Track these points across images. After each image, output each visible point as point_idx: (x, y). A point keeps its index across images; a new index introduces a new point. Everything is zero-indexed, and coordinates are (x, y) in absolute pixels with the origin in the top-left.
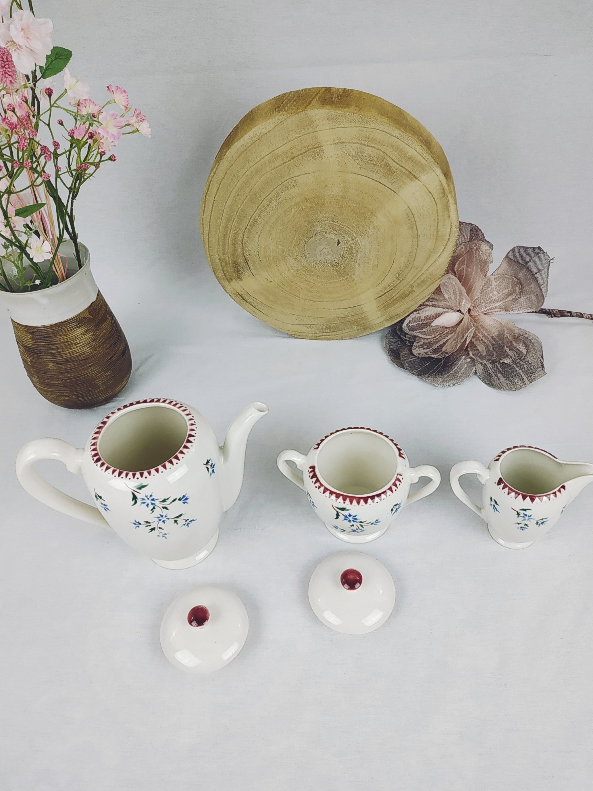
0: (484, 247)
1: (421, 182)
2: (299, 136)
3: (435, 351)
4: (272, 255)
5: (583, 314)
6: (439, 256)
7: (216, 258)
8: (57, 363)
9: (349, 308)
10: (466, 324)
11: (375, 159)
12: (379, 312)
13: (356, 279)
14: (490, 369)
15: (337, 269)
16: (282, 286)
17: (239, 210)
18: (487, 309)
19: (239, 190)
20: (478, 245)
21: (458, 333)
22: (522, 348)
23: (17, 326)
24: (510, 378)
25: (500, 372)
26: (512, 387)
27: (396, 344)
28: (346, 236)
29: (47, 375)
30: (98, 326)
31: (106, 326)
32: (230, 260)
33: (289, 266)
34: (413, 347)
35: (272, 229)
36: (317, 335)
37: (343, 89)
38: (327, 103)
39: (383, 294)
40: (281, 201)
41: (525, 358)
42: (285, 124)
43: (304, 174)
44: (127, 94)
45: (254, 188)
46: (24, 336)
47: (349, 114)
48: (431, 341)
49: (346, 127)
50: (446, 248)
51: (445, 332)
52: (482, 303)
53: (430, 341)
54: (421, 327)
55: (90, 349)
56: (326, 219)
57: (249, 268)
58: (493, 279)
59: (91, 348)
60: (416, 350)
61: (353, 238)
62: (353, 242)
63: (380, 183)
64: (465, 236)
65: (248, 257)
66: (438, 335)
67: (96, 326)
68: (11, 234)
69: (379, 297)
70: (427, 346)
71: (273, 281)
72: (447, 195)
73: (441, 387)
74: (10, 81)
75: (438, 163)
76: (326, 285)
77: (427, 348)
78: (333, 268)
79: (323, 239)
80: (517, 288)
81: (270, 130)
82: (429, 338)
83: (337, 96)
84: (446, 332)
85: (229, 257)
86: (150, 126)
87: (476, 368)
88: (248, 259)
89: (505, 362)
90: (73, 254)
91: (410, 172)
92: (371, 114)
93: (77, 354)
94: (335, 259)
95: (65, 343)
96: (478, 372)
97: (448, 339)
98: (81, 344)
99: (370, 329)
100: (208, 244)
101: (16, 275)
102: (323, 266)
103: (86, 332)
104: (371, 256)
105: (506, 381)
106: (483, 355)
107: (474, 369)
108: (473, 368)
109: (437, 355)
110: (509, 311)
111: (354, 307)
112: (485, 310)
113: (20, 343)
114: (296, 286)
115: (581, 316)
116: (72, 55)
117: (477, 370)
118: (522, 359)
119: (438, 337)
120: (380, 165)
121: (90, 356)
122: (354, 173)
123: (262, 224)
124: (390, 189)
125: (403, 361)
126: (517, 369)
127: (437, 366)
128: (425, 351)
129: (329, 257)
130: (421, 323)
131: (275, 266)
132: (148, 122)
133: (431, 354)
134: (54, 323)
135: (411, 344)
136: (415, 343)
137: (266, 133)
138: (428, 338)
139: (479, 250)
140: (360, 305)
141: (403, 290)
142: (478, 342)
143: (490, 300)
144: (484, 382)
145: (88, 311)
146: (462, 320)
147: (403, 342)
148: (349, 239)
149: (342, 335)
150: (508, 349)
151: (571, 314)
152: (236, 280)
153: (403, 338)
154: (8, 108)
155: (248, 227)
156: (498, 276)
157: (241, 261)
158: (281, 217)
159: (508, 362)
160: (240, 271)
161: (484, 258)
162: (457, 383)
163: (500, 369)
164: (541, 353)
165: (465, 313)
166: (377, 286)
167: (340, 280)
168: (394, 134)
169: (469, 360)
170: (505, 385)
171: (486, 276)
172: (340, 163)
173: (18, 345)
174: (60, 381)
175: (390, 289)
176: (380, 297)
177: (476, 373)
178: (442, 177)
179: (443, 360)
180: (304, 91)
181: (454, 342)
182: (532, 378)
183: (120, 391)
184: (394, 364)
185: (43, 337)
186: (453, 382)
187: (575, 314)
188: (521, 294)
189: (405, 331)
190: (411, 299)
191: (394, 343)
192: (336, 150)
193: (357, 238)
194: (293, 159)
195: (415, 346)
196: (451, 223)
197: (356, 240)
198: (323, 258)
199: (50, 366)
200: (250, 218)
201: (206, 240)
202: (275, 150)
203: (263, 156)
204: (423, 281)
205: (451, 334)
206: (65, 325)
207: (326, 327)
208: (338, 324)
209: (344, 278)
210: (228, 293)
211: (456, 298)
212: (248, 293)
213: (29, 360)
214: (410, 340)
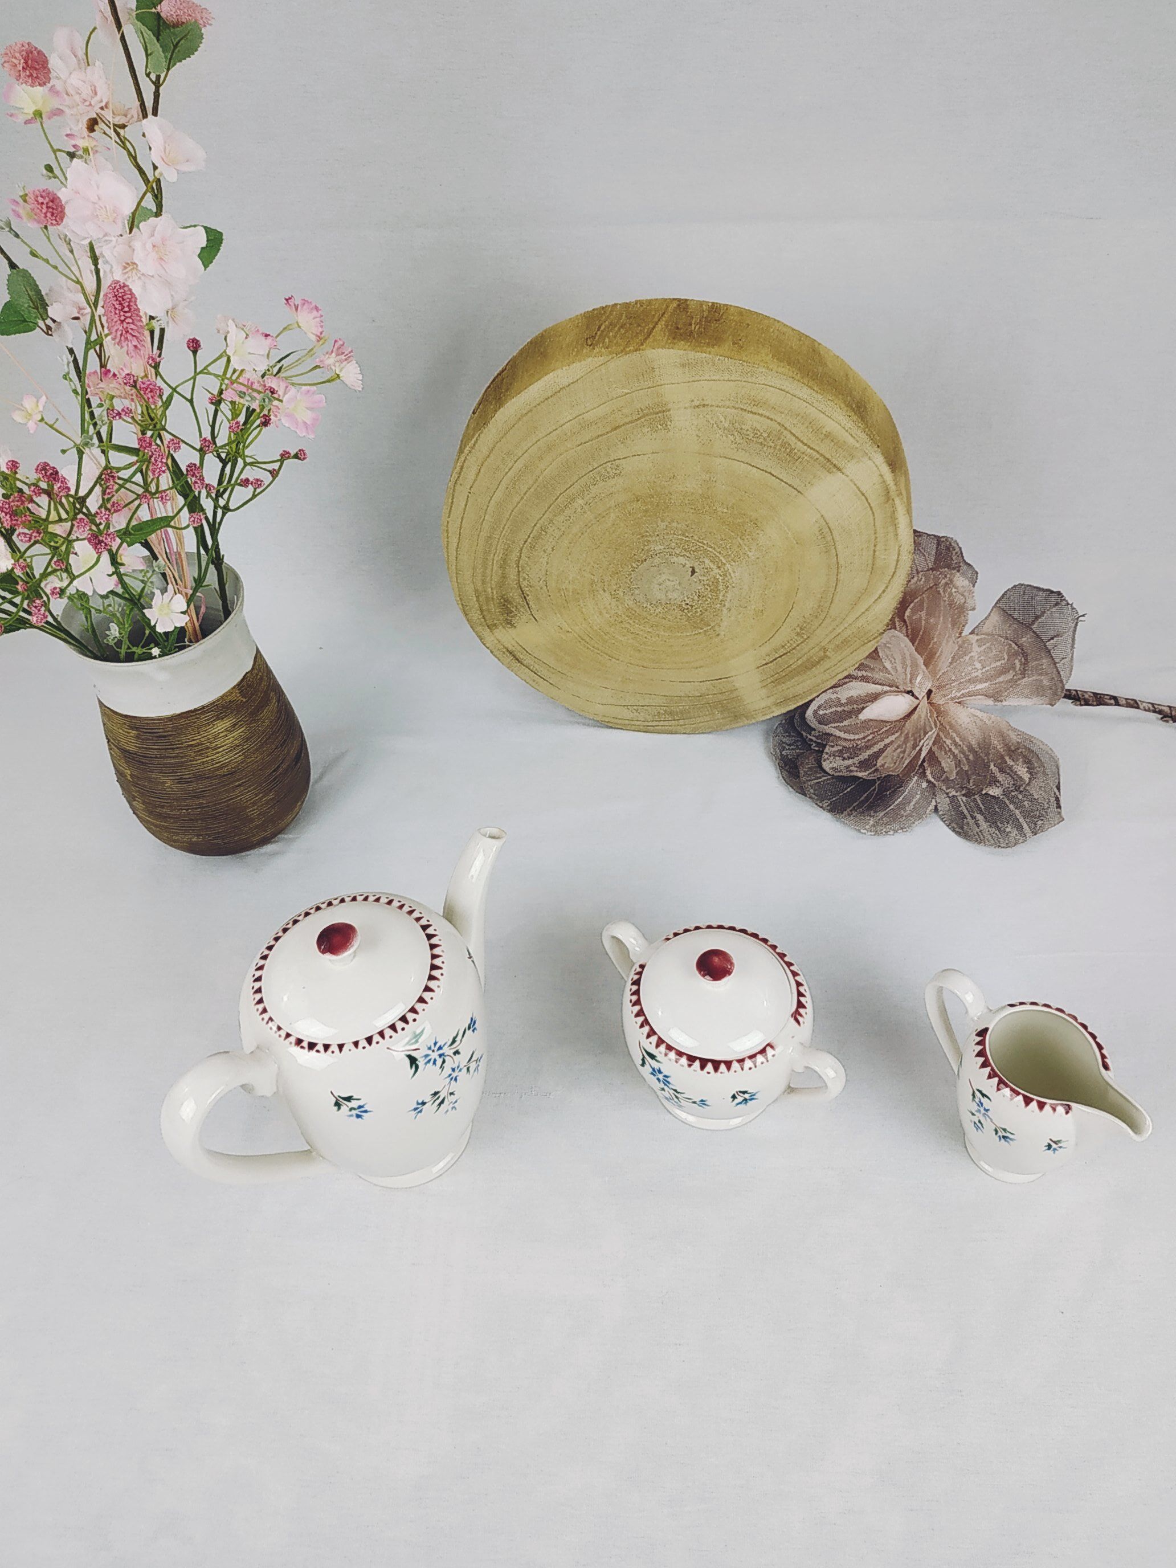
0: (960, 581)
1: (847, 476)
2: (629, 391)
3: (864, 765)
4: (571, 587)
5: (1139, 703)
6: (876, 600)
7: (470, 589)
8: (181, 781)
9: (709, 681)
10: (922, 719)
11: (765, 435)
12: (764, 691)
13: (722, 633)
14: (962, 805)
15: (689, 615)
16: (588, 639)
17: (515, 510)
18: (961, 693)
19: (516, 478)
20: (948, 576)
21: (907, 734)
22: (1022, 771)
23: (108, 714)
24: (999, 824)
25: (981, 812)
26: (1001, 841)
27: (792, 747)
28: (707, 561)
29: (161, 800)
30: (254, 715)
31: (268, 714)
32: (495, 593)
33: (602, 607)
34: (824, 755)
35: (572, 544)
36: (650, 724)
37: (710, 304)
38: (681, 335)
39: (771, 660)
40: (592, 499)
41: (1027, 788)
42: (604, 371)
43: (635, 456)
44: (320, 312)
45: (544, 475)
46: (121, 731)
47: (719, 359)
48: (857, 745)
49: (714, 380)
50: (889, 588)
51: (883, 730)
52: (954, 681)
53: (855, 745)
54: (840, 717)
55: (240, 756)
56: (672, 532)
57: (529, 607)
58: (974, 641)
59: (241, 754)
60: (828, 762)
61: (720, 565)
62: (720, 572)
63: (773, 475)
64: (927, 555)
65: (527, 589)
66: (871, 733)
67: (252, 714)
68: (118, 583)
69: (764, 665)
70: (849, 755)
71: (570, 630)
72: (893, 500)
73: (871, 835)
74: (135, 346)
75: (879, 444)
76: (667, 640)
77: (849, 758)
78: (681, 613)
79: (666, 564)
80: (1017, 661)
81: (575, 380)
82: (854, 739)
83: (698, 321)
84: (885, 729)
85: (492, 589)
86: (360, 370)
87: (938, 801)
88: (528, 593)
89: (991, 793)
90: (215, 589)
91: (828, 459)
92: (760, 359)
93: (217, 765)
94: (686, 599)
95: (195, 746)
96: (939, 809)
97: (888, 744)
98: (225, 747)
99: (746, 717)
100: (456, 566)
101: (116, 637)
102: (663, 609)
103: (234, 726)
104: (752, 596)
105: (990, 829)
106: (951, 779)
107: (934, 803)
108: (931, 801)
109: (868, 772)
110: (1002, 701)
111: (717, 680)
112: (959, 695)
113: (112, 741)
114: (613, 641)
115: (1136, 705)
116: (222, 240)
117: (939, 805)
118: (1021, 789)
119: (870, 737)
120: (773, 445)
121: (240, 767)
122: (725, 457)
123: (555, 535)
124: (790, 485)
125: (805, 783)
126: (1011, 807)
127: (866, 795)
128: (847, 762)
129: (675, 595)
130: (839, 709)
131: (576, 606)
132: (357, 363)
133: (857, 771)
134: (178, 712)
135: (821, 749)
136: (827, 747)
137: (569, 385)
138: (852, 738)
139: (951, 586)
140: (729, 677)
141: (808, 654)
142: (943, 753)
143: (967, 678)
144: (950, 829)
145: (239, 690)
146: (915, 709)
147: (806, 744)
148: (712, 566)
149: (694, 726)
150: (997, 769)
151: (1116, 701)
152: (504, 627)
153: (807, 737)
154: (125, 381)
155: (529, 540)
156: (983, 636)
157: (515, 595)
158: (590, 525)
159: (996, 794)
160: (512, 612)
161: (959, 599)
162: (902, 829)
163: (981, 805)
164: (1057, 781)
165: (920, 698)
166: (760, 646)
167: (694, 633)
168: (801, 395)
169: (924, 785)
170: (989, 836)
171: (963, 635)
172: (700, 440)
173: (109, 745)
174: (184, 811)
175: (785, 652)
176: (766, 664)
177: (936, 809)
178: (885, 469)
179: (878, 783)
180: (639, 306)
181: (899, 750)
182: (1038, 827)
183: (288, 825)
184: (789, 786)
185: (157, 737)
186: (896, 826)
187: (1124, 702)
188: (1023, 673)
189: (810, 724)
190: (822, 670)
191: (789, 745)
192: (693, 417)
193: (728, 565)
194: (615, 429)
195: (827, 753)
196: (900, 547)
197: (726, 568)
198: (664, 597)
199: (166, 785)
200: (533, 525)
201: (452, 558)
202: (584, 413)
203: (562, 422)
204: (846, 642)
205: (893, 734)
206: (198, 716)
207: (665, 711)
208: (687, 707)
209: (701, 631)
210: (488, 648)
211: (906, 671)
212: (524, 649)
213: (129, 772)
214: (819, 741)
